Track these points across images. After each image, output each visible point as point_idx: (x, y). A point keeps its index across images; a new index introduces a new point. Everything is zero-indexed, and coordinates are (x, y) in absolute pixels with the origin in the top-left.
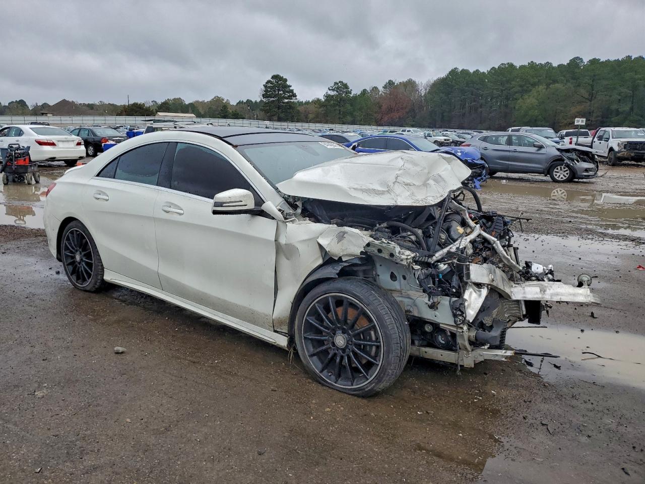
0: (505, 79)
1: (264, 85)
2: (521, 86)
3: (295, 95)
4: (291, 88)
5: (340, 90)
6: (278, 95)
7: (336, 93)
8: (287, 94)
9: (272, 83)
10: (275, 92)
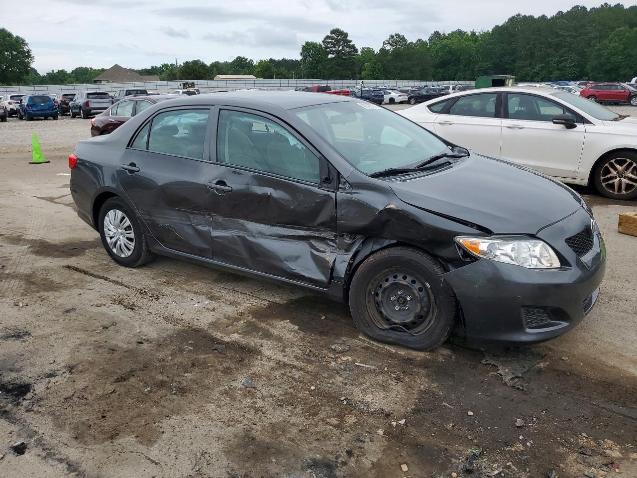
0: (578, 24)
1: (323, 41)
2: (598, 31)
3: (356, 50)
4: (351, 44)
5: (397, 44)
6: (338, 52)
7: (393, 47)
8: (348, 50)
9: (332, 38)
10: (335, 48)
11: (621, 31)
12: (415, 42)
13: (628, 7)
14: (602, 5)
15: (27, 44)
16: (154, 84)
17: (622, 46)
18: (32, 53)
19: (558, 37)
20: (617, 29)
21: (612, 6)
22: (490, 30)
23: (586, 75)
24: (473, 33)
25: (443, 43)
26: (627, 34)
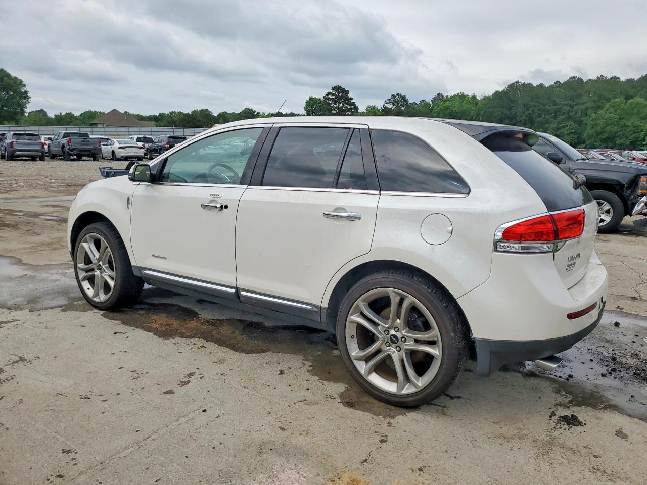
0: (574, 94)
1: (324, 97)
2: (595, 102)
3: (356, 108)
4: (352, 101)
5: (398, 103)
6: (338, 108)
7: (394, 107)
8: (349, 107)
9: (333, 95)
10: (336, 104)
11: (617, 102)
12: (418, 102)
13: (624, 80)
14: (598, 78)
15: (25, 85)
16: (150, 130)
17: (617, 117)
18: (30, 95)
19: (556, 105)
20: (613, 100)
21: (608, 78)
22: (491, 95)
23: (584, 142)
24: (474, 97)
25: (445, 105)
26: (622, 105)
